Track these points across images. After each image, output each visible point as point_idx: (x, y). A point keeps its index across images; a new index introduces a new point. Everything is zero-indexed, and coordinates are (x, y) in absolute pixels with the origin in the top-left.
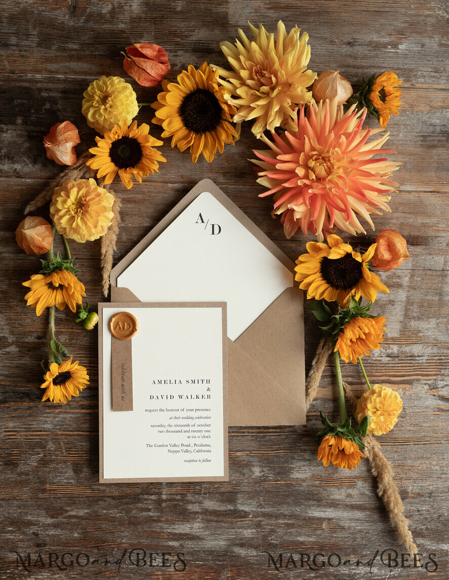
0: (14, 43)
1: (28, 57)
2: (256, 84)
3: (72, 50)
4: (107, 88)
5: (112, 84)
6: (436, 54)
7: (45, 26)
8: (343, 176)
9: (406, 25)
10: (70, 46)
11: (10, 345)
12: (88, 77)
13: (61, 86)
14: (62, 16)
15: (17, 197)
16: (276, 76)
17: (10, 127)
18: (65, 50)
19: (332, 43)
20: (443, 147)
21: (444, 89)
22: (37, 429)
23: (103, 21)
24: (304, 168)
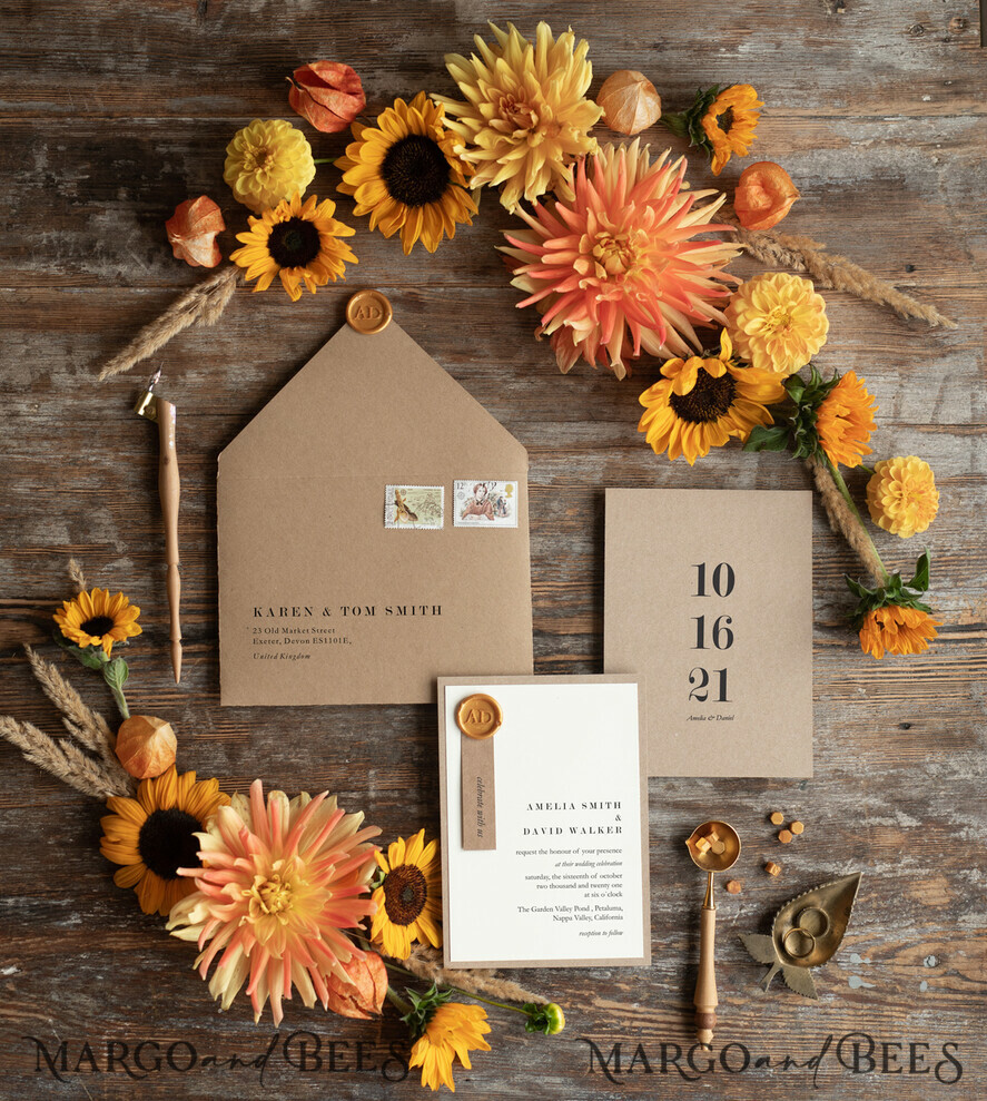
0: (110, 68)
1: (134, 90)
2: (506, 125)
3: (204, 75)
4: (265, 141)
5: (273, 133)
6: (801, 59)
7: (159, 37)
8: (653, 270)
9: (750, 11)
10: (201, 68)
11: (121, 556)
12: (231, 119)
13: (188, 135)
14: (186, 19)
15: (123, 319)
16: (538, 112)
17: (108, 204)
18: (192, 75)
19: (627, 45)
20: (816, 213)
21: (816, 117)
22: (167, 690)
23: (252, 26)
24: (587, 259)
